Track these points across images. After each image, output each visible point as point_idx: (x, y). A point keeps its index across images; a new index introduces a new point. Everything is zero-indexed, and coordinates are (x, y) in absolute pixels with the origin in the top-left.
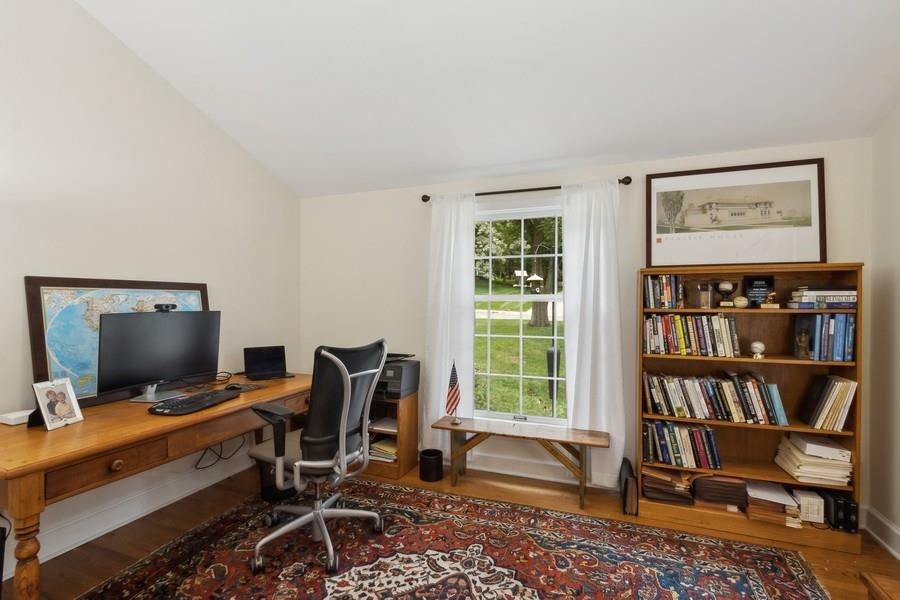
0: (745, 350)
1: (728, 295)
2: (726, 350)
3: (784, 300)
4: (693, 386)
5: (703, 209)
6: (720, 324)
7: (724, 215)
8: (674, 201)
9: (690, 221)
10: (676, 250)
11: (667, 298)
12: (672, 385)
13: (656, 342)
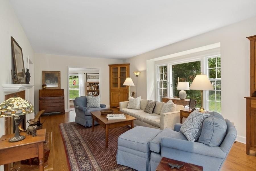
0: (95, 89)
1: (93, 85)
2: (93, 89)
3: (97, 85)
4: (91, 92)
5: (91, 77)
6: (93, 87)
7: (93, 77)
8: (89, 76)
9: (90, 78)
10: (89, 80)
11: (89, 85)
12: (89, 93)
13: (88, 89)
